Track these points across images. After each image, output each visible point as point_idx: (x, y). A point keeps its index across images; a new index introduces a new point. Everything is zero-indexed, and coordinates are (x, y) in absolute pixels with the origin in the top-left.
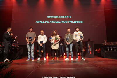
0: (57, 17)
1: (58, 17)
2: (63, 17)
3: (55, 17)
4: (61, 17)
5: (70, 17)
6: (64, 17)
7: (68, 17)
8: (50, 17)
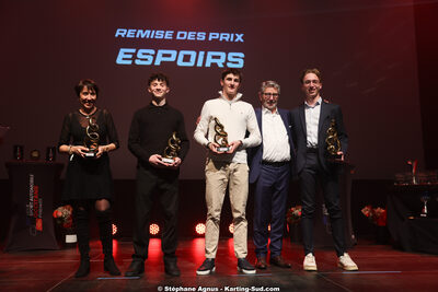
0: (168, 35)
1: (175, 35)
2: (201, 36)
3: (159, 34)
4: (190, 36)
5: (240, 38)
6: (207, 36)
7: (226, 37)
8: (130, 33)
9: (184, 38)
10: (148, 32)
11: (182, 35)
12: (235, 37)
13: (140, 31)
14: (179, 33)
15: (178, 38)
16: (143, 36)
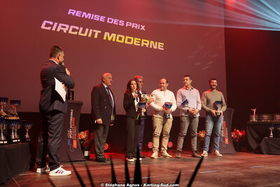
0: (102, 19)
1: (106, 20)
2: (122, 23)
3: (96, 17)
4: (115, 22)
5: (143, 28)
6: (125, 24)
7: (135, 26)
9: (112, 22)
10: (89, 14)
11: (110, 20)
13: (85, 14)
14: (109, 19)
15: (108, 22)
16: (86, 17)
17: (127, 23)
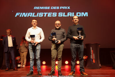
0: (49, 8)
1: (50, 8)
2: (58, 8)
3: (46, 8)
4: (55, 8)
6: (59, 8)
7: (65, 8)
8: (38, 8)
9: (53, 9)
10: (43, 7)
11: (52, 8)
12: (68, 8)
13: (41, 7)
14: (52, 7)
15: (51, 8)
16: (41, 9)
17: (61, 7)
